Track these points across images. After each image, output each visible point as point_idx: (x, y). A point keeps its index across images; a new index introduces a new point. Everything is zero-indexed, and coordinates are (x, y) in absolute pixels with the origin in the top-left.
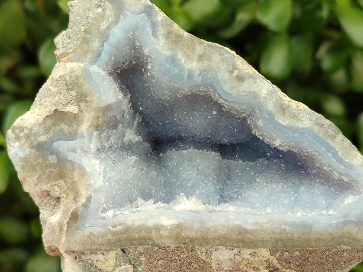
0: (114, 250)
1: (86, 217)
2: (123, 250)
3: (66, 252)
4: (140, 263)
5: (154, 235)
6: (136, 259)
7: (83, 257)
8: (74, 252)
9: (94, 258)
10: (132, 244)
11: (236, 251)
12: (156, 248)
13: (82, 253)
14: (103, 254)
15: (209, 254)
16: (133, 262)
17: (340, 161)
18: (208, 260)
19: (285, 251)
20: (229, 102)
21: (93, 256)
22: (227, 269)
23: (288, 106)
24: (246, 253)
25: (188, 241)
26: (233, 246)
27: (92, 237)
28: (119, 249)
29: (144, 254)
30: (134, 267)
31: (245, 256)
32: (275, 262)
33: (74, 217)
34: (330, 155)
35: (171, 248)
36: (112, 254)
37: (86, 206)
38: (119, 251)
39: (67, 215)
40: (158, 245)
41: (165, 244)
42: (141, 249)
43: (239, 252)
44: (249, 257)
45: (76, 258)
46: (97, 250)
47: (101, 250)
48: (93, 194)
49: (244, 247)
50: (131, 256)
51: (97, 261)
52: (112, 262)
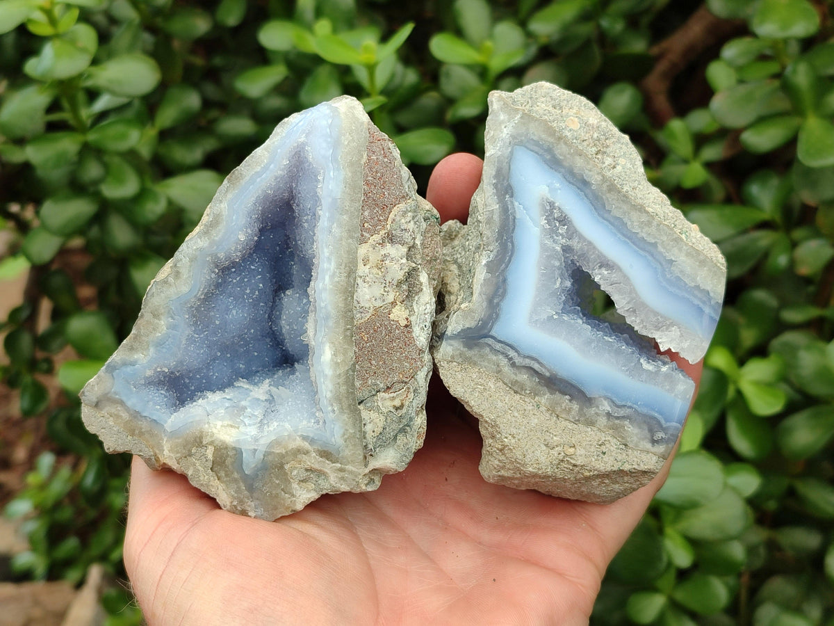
0: (360, 413)
1: (324, 442)
2: (360, 403)
3: (366, 466)
4: (376, 385)
5: (342, 369)
6: (369, 388)
7: (370, 446)
8: (365, 457)
9: (369, 435)
10: (352, 393)
11: (359, 281)
12: (357, 366)
13: (366, 448)
14: (365, 424)
15: (363, 310)
16: (374, 393)
17: (266, 168)
18: (371, 311)
19: (364, 226)
20: (200, 288)
21: (367, 435)
22: (382, 290)
23: (205, 225)
24: (362, 270)
25: (348, 333)
26: (354, 285)
27: (346, 436)
28: (359, 407)
29: (365, 380)
30: (379, 391)
31: (367, 271)
32: (377, 238)
33: (326, 454)
34: (258, 180)
35: (357, 350)
36: (365, 414)
37: (312, 441)
38: (361, 407)
39: (324, 462)
40: (354, 365)
41: (352, 358)
42: (357, 384)
43: (361, 277)
44: (368, 267)
45: (371, 455)
46: (360, 431)
47: (360, 427)
48: (299, 434)
49: (355, 272)
50: (366, 394)
51: (374, 432)
52: (373, 415)
